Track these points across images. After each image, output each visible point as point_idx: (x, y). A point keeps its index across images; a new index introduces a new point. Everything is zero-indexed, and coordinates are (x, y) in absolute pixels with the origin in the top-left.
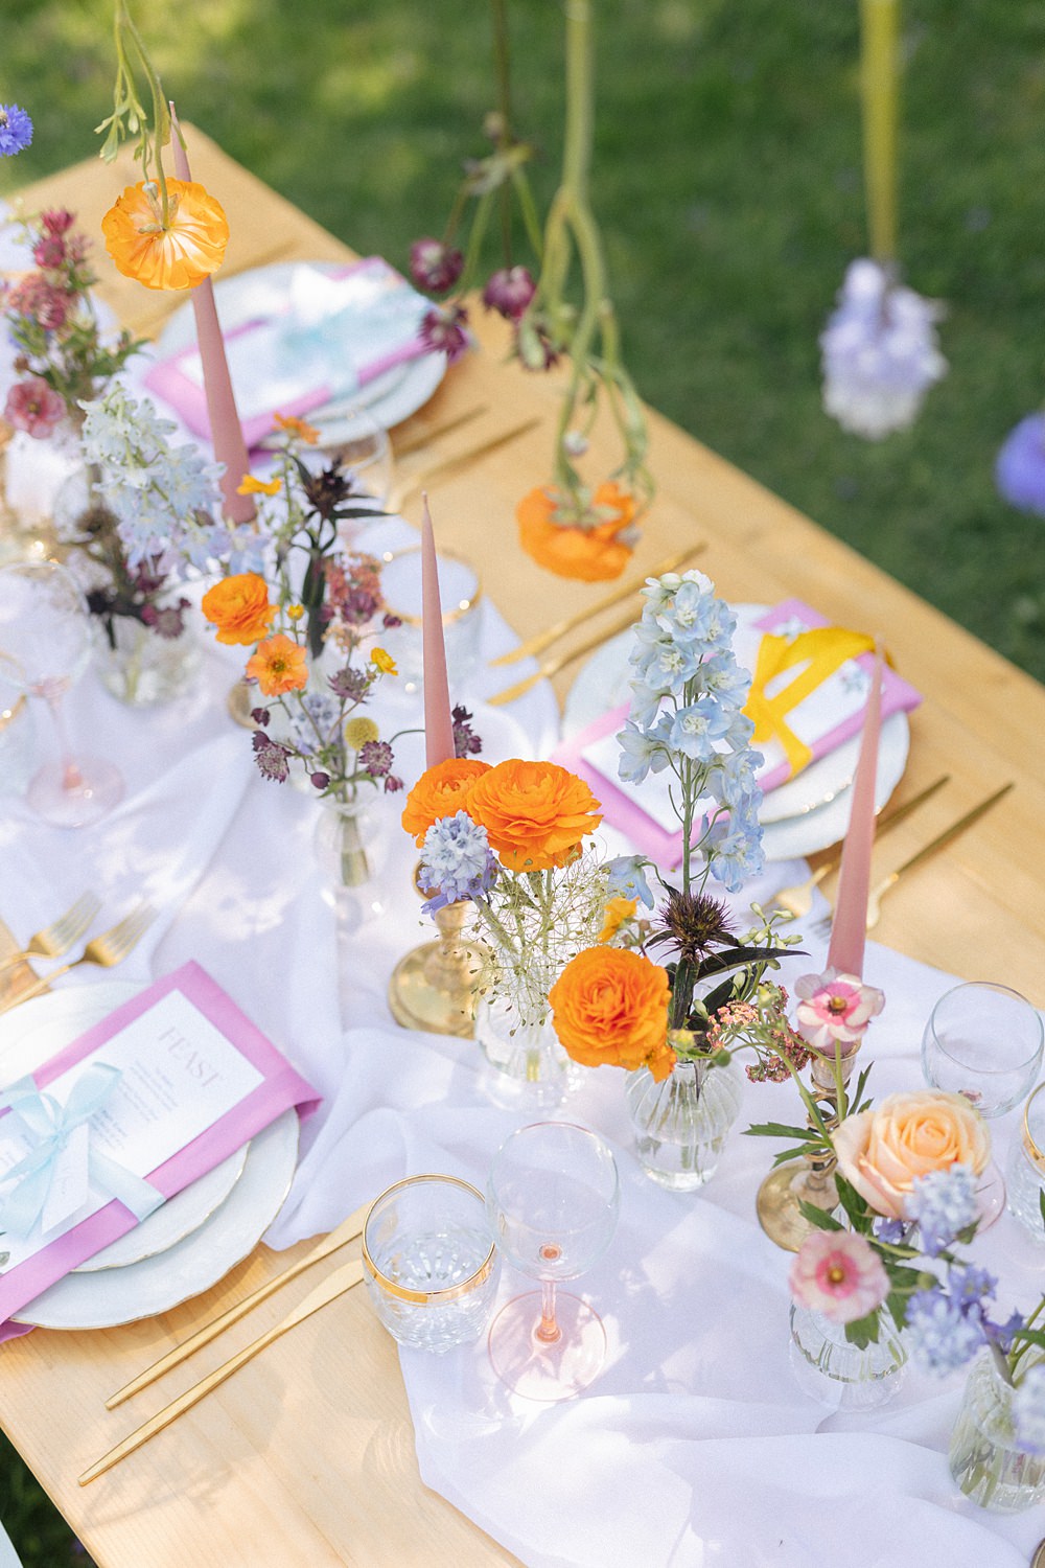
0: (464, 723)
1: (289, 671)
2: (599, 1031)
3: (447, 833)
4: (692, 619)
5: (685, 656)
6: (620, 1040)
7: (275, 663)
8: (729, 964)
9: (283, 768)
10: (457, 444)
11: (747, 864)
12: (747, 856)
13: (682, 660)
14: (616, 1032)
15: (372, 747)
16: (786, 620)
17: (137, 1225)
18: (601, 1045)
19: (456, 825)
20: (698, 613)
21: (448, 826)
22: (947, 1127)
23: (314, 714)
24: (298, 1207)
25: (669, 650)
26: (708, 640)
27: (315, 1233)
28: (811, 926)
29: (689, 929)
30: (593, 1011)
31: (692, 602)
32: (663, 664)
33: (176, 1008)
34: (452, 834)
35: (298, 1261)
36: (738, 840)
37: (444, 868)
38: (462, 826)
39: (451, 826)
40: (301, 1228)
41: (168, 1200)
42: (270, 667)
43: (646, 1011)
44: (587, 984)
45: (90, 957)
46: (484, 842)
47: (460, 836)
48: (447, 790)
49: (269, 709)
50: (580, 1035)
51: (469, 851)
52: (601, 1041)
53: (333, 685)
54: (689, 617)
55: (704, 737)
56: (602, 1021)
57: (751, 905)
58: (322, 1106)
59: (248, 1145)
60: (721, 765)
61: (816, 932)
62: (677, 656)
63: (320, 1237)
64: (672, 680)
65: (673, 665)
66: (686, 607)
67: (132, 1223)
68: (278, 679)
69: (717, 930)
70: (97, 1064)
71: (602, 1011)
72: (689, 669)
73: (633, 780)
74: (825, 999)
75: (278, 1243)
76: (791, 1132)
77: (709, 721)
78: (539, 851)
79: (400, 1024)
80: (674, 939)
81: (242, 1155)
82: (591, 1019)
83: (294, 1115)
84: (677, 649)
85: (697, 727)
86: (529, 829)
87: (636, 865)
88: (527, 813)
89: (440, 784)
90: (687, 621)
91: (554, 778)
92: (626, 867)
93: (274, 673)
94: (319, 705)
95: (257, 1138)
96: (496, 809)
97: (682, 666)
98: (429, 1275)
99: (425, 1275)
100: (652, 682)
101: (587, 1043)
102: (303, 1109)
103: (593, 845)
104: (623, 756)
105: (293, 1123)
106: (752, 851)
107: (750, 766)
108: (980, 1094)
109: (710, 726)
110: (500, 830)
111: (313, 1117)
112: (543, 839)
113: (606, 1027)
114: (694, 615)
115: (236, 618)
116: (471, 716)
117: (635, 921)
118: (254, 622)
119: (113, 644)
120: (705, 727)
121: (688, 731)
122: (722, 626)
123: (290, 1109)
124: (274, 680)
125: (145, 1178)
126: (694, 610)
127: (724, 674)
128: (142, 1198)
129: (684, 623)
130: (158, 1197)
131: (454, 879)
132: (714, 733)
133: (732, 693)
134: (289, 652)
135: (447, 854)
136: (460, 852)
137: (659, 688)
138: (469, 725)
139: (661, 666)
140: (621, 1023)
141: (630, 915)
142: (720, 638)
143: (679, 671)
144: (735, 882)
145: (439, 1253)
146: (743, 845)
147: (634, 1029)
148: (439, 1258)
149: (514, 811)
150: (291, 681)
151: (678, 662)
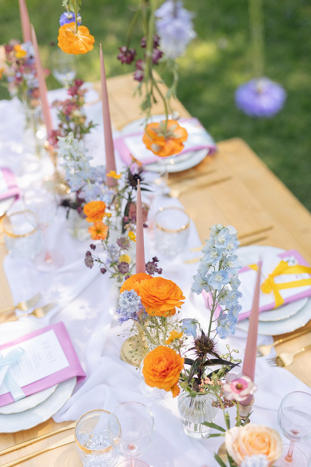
0: (155, 263)
1: (101, 234)
2: (155, 375)
3: (126, 296)
4: (223, 241)
5: (218, 253)
6: (161, 380)
7: (97, 230)
8: (213, 363)
9: (92, 264)
10: (203, 180)
11: (229, 330)
12: (230, 327)
13: (218, 255)
14: (160, 377)
15: (124, 264)
16: (290, 256)
17: (14, 402)
18: (154, 380)
19: (130, 294)
20: (226, 239)
21: (127, 293)
22: (267, 440)
23: (111, 251)
24: (67, 410)
25: (214, 250)
26: (228, 250)
27: (70, 420)
28: (267, 360)
29: (201, 348)
30: (155, 368)
31: (225, 235)
32: (211, 255)
33: (51, 336)
34: (127, 296)
35: (62, 427)
36: (227, 321)
37: (123, 307)
38: (131, 294)
39: (128, 293)
40: (66, 417)
41: (27, 397)
42: (96, 231)
43: (172, 372)
44: (155, 358)
45: (34, 313)
46: (139, 302)
47: (131, 297)
48: (137, 283)
49: (96, 246)
50: (148, 375)
51: (132, 303)
52: (155, 379)
53: (118, 241)
54: (222, 240)
55: (220, 282)
56: (156, 372)
57: (226, 345)
58: (86, 379)
59: (57, 385)
60: (226, 294)
61: (268, 362)
62: (216, 253)
63: (72, 422)
64: (213, 260)
65: (214, 256)
66: (222, 236)
67: (12, 401)
68: (97, 235)
69: (211, 351)
70: (19, 347)
71: (157, 369)
72: (219, 258)
73: (197, 292)
74: (235, 383)
75: (57, 420)
76: (218, 428)
77: (223, 278)
78: (158, 309)
79: (122, 359)
80: (195, 350)
81: (54, 388)
82: (153, 370)
83: (75, 380)
84: (217, 251)
85: (219, 279)
86: (156, 301)
87: (193, 322)
88: (157, 295)
89: (135, 280)
90: (221, 241)
91: (170, 286)
92: (190, 322)
93: (96, 233)
94: (114, 248)
95: (61, 383)
96: (147, 292)
97: (217, 256)
98: (101, 444)
99: (100, 444)
100: (207, 260)
101: (149, 378)
102: (80, 378)
103: (179, 312)
104: (194, 284)
105: (75, 381)
106: (232, 326)
107: (236, 296)
108: (299, 432)
109: (223, 280)
110: (146, 299)
111: (81, 381)
112: (160, 305)
113: (157, 374)
114: (224, 240)
115: (93, 214)
116: (158, 261)
117: (179, 340)
118: (98, 216)
119: (67, 217)
120: (221, 279)
121: (215, 280)
122: (234, 246)
123: (75, 377)
124: (96, 235)
125: (22, 388)
126: (224, 238)
127: (232, 262)
128: (18, 394)
129: (220, 242)
130: (23, 394)
131: (126, 312)
132: (224, 282)
133: (233, 269)
134: (103, 227)
135: (125, 303)
136: (128, 303)
137: (208, 262)
138: (156, 264)
139: (210, 255)
140: (163, 374)
141: (178, 337)
142: (232, 250)
143: (216, 258)
144: (223, 336)
145: (106, 438)
146: (228, 323)
147: (167, 377)
148: (106, 439)
149: (152, 294)
150: (101, 237)
151: (216, 255)
